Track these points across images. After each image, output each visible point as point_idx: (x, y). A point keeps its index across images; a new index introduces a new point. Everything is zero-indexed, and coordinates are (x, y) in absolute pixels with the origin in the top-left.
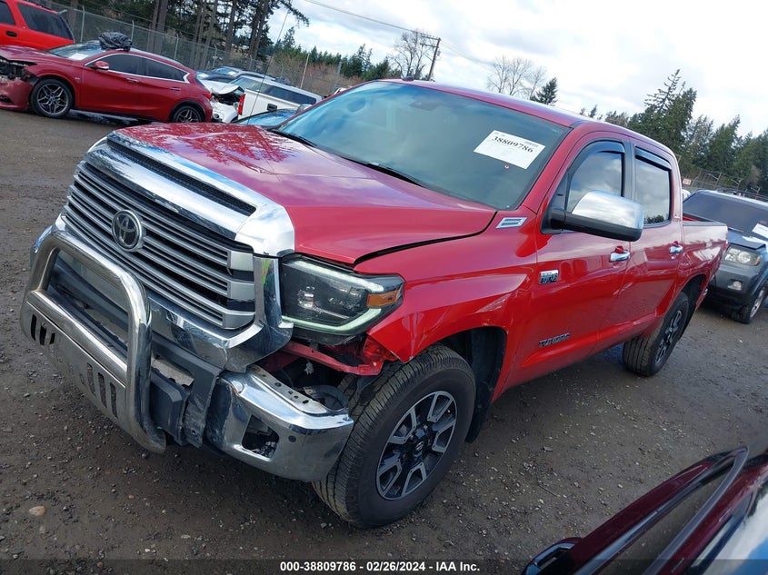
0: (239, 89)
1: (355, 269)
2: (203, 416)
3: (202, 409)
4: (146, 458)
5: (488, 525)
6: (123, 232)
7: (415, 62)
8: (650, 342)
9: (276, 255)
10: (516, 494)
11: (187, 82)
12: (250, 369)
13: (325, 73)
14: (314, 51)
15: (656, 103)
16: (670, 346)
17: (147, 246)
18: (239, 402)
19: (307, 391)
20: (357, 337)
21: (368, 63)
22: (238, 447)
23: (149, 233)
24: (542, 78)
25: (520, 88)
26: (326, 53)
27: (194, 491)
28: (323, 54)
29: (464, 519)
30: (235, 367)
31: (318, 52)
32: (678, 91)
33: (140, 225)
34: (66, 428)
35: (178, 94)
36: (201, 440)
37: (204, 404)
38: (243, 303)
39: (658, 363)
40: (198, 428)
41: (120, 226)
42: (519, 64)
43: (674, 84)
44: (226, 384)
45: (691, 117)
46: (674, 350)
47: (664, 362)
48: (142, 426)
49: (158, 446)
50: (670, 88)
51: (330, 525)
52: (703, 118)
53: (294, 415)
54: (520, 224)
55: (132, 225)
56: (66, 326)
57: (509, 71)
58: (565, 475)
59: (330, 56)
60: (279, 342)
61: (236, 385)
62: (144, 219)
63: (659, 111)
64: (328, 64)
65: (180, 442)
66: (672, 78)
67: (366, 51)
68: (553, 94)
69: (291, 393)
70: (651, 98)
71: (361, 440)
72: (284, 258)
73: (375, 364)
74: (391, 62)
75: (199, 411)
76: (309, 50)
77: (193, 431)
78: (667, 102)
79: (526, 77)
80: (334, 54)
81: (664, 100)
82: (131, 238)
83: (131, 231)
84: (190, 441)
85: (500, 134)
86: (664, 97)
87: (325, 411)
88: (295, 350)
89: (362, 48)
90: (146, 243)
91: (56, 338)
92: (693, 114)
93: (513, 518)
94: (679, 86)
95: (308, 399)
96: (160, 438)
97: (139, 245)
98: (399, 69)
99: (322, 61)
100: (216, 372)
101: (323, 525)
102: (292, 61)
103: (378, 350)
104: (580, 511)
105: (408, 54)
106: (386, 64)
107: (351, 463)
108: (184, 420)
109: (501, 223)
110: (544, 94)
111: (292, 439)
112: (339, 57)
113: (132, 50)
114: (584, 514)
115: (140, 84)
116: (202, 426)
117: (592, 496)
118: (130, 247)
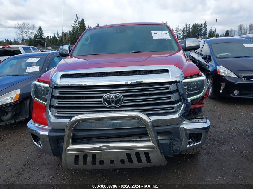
1: (200, 75)
2: (180, 142)
6: (112, 101)
15: (75, 26)
19: (198, 118)
22: (188, 146)
24: (35, 27)
25: (29, 33)
32: (79, 21)
33: (121, 95)
37: (179, 138)
40: (179, 147)
42: (24, 24)
43: (77, 19)
45: (86, 27)
50: (77, 20)
52: (89, 26)
55: (117, 96)
57: (22, 28)
61: (184, 127)
63: (77, 28)
66: (76, 17)
68: (42, 31)
69: (196, 120)
70: (73, 24)
77: (178, 149)
78: (78, 24)
79: (29, 28)
81: (77, 24)
82: (118, 101)
83: (118, 99)
86: (76, 23)
92: (86, 26)
94: (79, 19)
97: (123, 102)
100: (179, 126)
110: (39, 32)
111: (207, 131)
118: (119, 105)
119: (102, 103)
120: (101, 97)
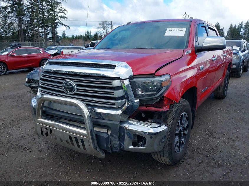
0: (58, 51)
1: (155, 75)
2: (117, 139)
3: (116, 137)
4: (91, 165)
5: (208, 153)
6: (68, 88)
7: (105, 31)
8: (222, 87)
9: (128, 78)
10: (210, 142)
11: (42, 52)
12: (129, 119)
13: (78, 42)
14: (73, 36)
16: (227, 87)
17: (78, 90)
18: (128, 131)
19: (149, 121)
20: (161, 98)
21: (91, 35)
22: (131, 147)
23: (78, 85)
26: (77, 36)
27: (113, 170)
28: (76, 36)
29: (200, 154)
30: (124, 119)
31: (74, 36)
33: (74, 84)
34: (60, 163)
35: (40, 57)
36: (118, 148)
37: (117, 135)
38: (121, 97)
39: (225, 94)
40: (117, 144)
41: (67, 86)
44: (122, 126)
46: (228, 88)
47: (226, 93)
48: (97, 150)
49: (103, 155)
51: (161, 168)
53: (149, 129)
54: (190, 52)
55: (71, 85)
56: (56, 126)
58: (220, 132)
59: (78, 36)
60: (136, 107)
61: (126, 125)
62: (75, 81)
64: (78, 39)
65: (111, 152)
67: (89, 31)
69: (145, 123)
71: (169, 134)
72: (131, 78)
73: (167, 106)
74: (98, 33)
75: (116, 138)
76: (71, 36)
77: (115, 146)
80: (79, 35)
82: (72, 89)
83: (71, 87)
84: (114, 150)
85: (170, 29)
87: (158, 126)
88: (140, 109)
89: (87, 31)
90: (78, 89)
91: (53, 132)
93: (214, 149)
95: (151, 123)
96: (103, 152)
97: (75, 91)
98: (101, 34)
99: (76, 38)
100: (118, 123)
101: (159, 168)
102: (67, 41)
103: (168, 101)
104: (232, 141)
105: (102, 29)
106: (96, 34)
107: (168, 142)
108: (110, 143)
109: (186, 53)
111: (151, 138)
112: (81, 36)
113: (22, 47)
114: (233, 142)
115: (27, 57)
116: (118, 143)
117: (232, 136)
118: (72, 93)
119: (62, 89)
120: (61, 83)
